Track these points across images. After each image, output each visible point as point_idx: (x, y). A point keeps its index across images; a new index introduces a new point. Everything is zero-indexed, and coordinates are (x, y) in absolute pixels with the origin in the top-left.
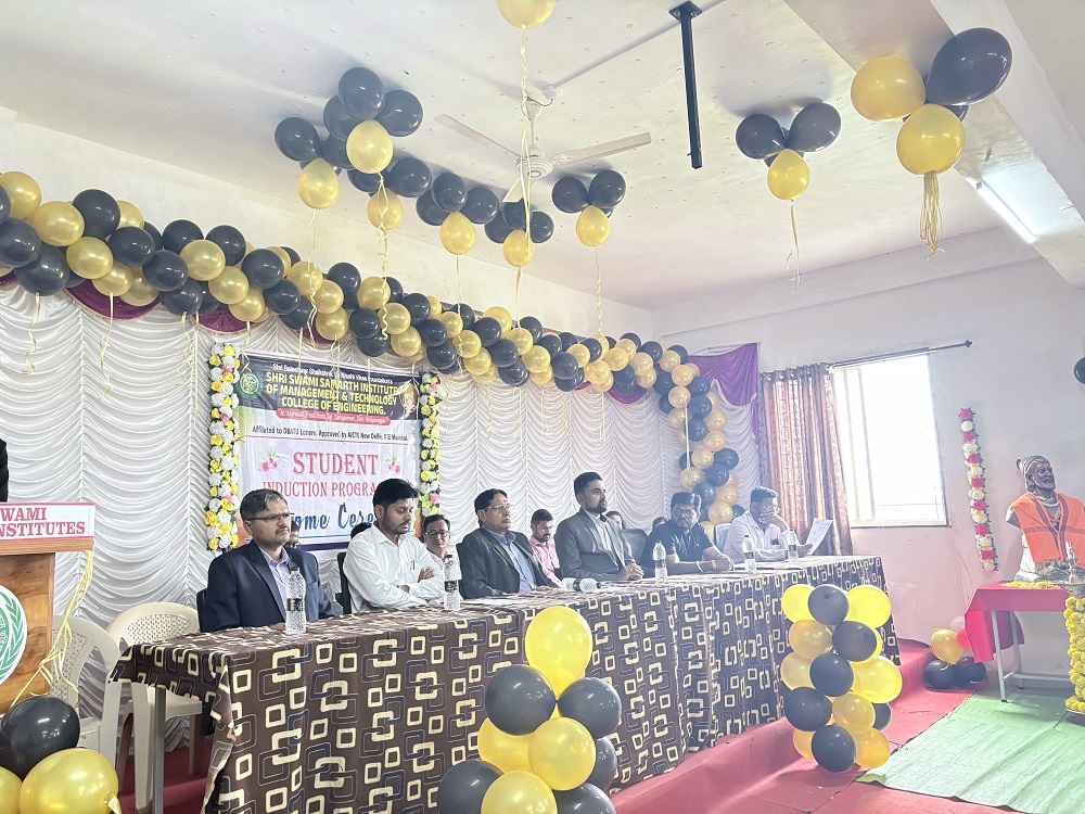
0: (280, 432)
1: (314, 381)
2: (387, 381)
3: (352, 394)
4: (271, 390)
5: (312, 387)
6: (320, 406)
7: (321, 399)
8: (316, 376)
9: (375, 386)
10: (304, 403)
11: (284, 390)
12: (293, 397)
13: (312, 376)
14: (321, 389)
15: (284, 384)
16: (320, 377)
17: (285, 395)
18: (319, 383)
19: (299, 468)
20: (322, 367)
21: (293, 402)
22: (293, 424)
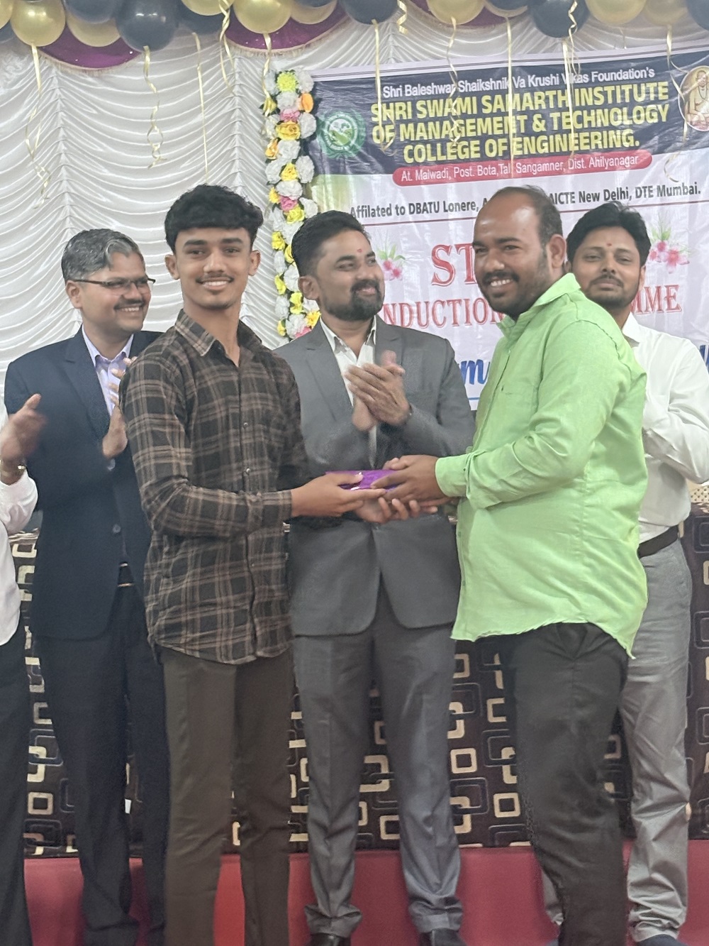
0: (400, 211)
1: (468, 105)
2: (641, 74)
3: (555, 115)
4: (383, 136)
5: (464, 116)
6: (482, 151)
7: (483, 138)
8: (471, 94)
9: (609, 89)
10: (449, 151)
11: (406, 132)
12: (425, 143)
13: (464, 95)
14: (484, 117)
15: (407, 122)
16: (479, 95)
17: (409, 142)
18: (480, 106)
19: (443, 275)
20: (485, 74)
21: (424, 153)
22: (426, 194)
